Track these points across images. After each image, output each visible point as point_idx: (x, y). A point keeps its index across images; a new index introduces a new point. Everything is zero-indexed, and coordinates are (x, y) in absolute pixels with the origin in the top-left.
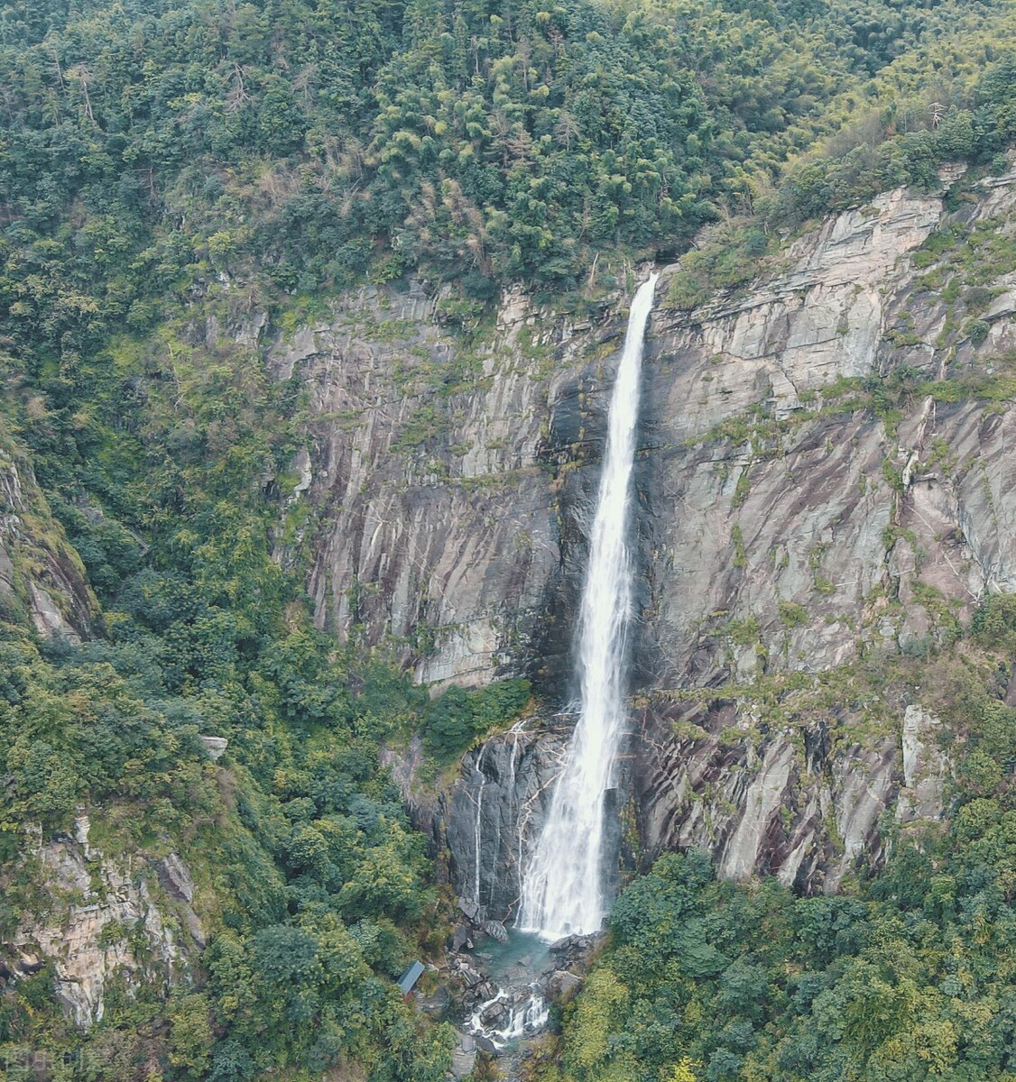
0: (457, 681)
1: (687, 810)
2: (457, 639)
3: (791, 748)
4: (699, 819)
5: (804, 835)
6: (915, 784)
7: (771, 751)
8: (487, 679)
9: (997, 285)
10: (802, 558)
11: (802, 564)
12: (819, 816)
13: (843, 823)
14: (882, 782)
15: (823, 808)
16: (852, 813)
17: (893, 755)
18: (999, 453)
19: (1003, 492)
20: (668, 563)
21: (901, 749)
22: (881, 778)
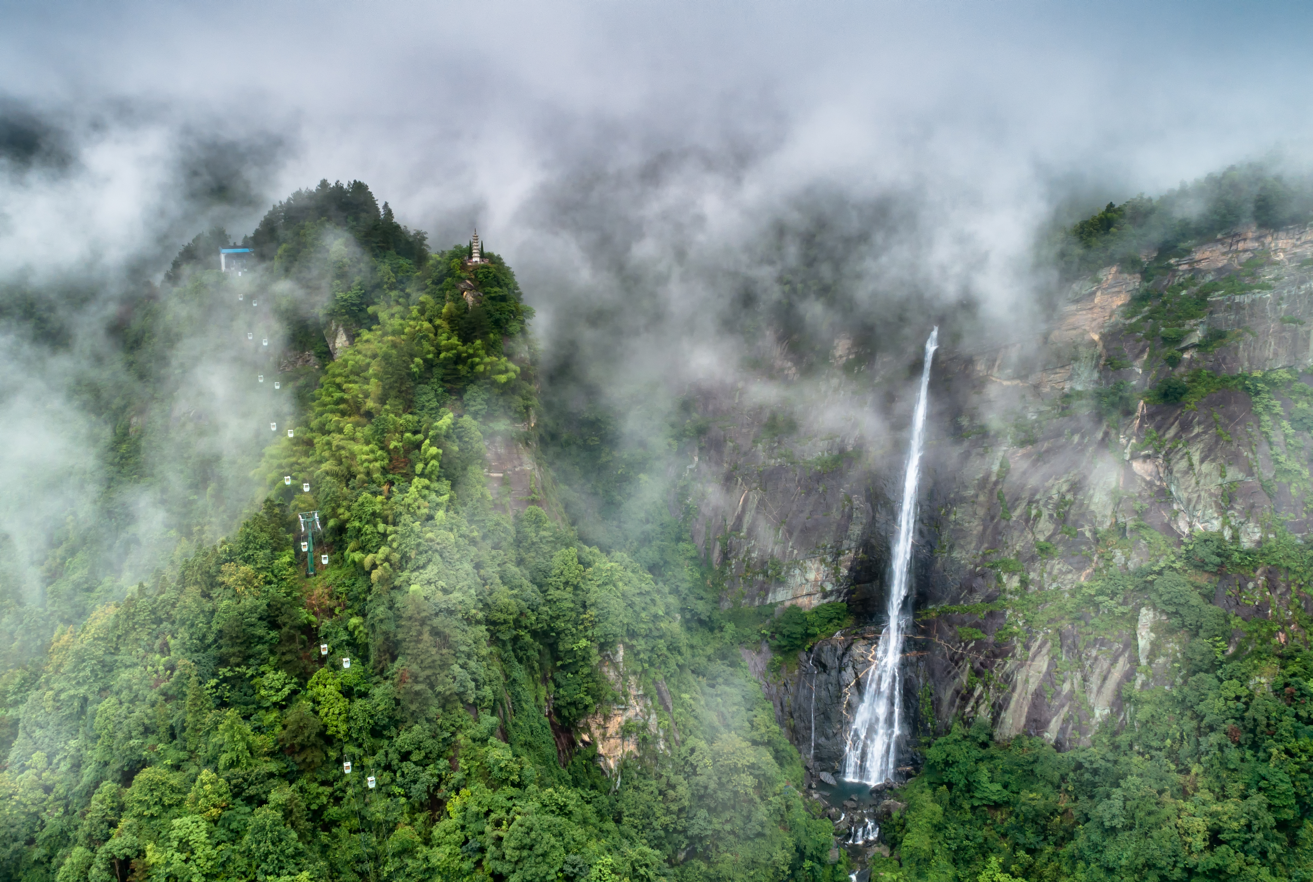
0: (794, 602)
1: (971, 691)
2: (797, 571)
3: (1049, 644)
4: (980, 696)
5: (1063, 706)
6: (1150, 663)
7: (1034, 647)
8: (816, 601)
9: (1187, 327)
10: (1051, 512)
11: (1051, 516)
12: (1072, 692)
13: (1093, 696)
14: (1122, 665)
15: (1076, 686)
16: (1101, 686)
17: (1131, 643)
18: (1198, 435)
19: (1202, 461)
20: (952, 517)
21: (1136, 639)
22: (1121, 661)
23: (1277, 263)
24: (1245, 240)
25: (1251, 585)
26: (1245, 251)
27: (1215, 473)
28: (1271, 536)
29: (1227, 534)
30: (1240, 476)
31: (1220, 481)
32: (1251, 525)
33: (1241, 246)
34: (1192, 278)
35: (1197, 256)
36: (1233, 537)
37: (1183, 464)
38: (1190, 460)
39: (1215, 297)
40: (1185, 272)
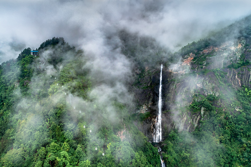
0: (141, 112)
1: (173, 124)
2: (141, 107)
3: (186, 115)
6: (204, 116)
7: (184, 116)
8: (144, 112)
9: (203, 62)
12: (191, 122)
13: (194, 123)
14: (199, 117)
16: (196, 121)
17: (200, 113)
18: (207, 79)
19: (208, 83)
20: (168, 96)
21: (201, 113)
22: (199, 116)
23: (216, 52)
24: (211, 48)
25: (218, 102)
26: (211, 50)
27: (211, 85)
28: (220, 94)
29: (214, 94)
30: (215, 85)
31: (212, 86)
32: (217, 93)
33: (210, 49)
34: (203, 55)
35: (204, 51)
36: (214, 95)
37: (205, 84)
38: (206, 83)
39: (207, 57)
40: (202, 54)
